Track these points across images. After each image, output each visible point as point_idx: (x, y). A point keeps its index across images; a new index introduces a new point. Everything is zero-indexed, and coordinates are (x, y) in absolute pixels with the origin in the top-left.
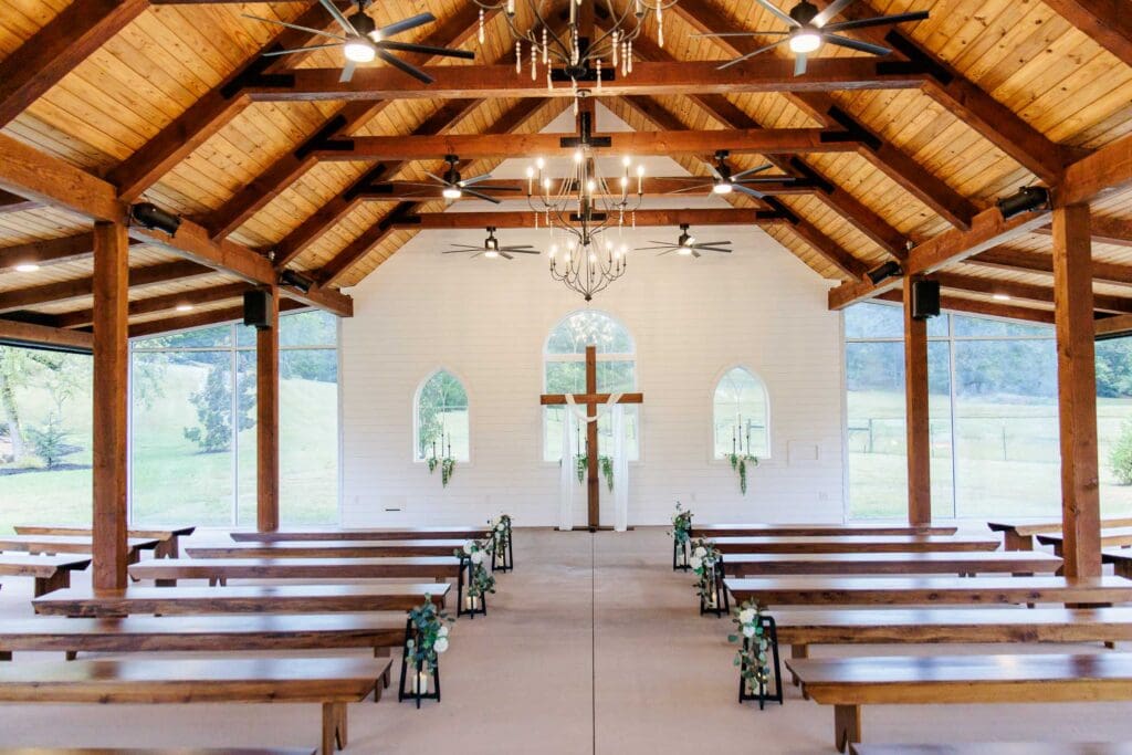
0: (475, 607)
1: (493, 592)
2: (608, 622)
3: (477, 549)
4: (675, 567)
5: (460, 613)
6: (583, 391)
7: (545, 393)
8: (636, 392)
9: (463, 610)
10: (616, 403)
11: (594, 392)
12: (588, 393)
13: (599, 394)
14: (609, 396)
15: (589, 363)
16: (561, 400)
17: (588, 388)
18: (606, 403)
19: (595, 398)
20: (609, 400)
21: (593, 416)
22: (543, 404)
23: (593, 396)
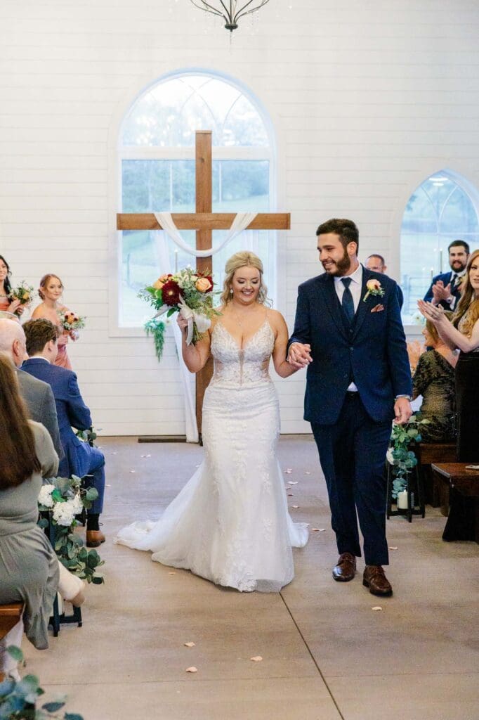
0: (60, 612)
1: (99, 581)
4: (390, 514)
6: (190, 208)
10: (246, 229)
11: (209, 210)
12: (197, 211)
13: (218, 215)
14: (234, 217)
15: (200, 161)
16: (151, 223)
17: (198, 204)
18: (229, 228)
19: (211, 221)
20: (233, 224)
21: (206, 249)
22: (120, 227)
23: (205, 216)
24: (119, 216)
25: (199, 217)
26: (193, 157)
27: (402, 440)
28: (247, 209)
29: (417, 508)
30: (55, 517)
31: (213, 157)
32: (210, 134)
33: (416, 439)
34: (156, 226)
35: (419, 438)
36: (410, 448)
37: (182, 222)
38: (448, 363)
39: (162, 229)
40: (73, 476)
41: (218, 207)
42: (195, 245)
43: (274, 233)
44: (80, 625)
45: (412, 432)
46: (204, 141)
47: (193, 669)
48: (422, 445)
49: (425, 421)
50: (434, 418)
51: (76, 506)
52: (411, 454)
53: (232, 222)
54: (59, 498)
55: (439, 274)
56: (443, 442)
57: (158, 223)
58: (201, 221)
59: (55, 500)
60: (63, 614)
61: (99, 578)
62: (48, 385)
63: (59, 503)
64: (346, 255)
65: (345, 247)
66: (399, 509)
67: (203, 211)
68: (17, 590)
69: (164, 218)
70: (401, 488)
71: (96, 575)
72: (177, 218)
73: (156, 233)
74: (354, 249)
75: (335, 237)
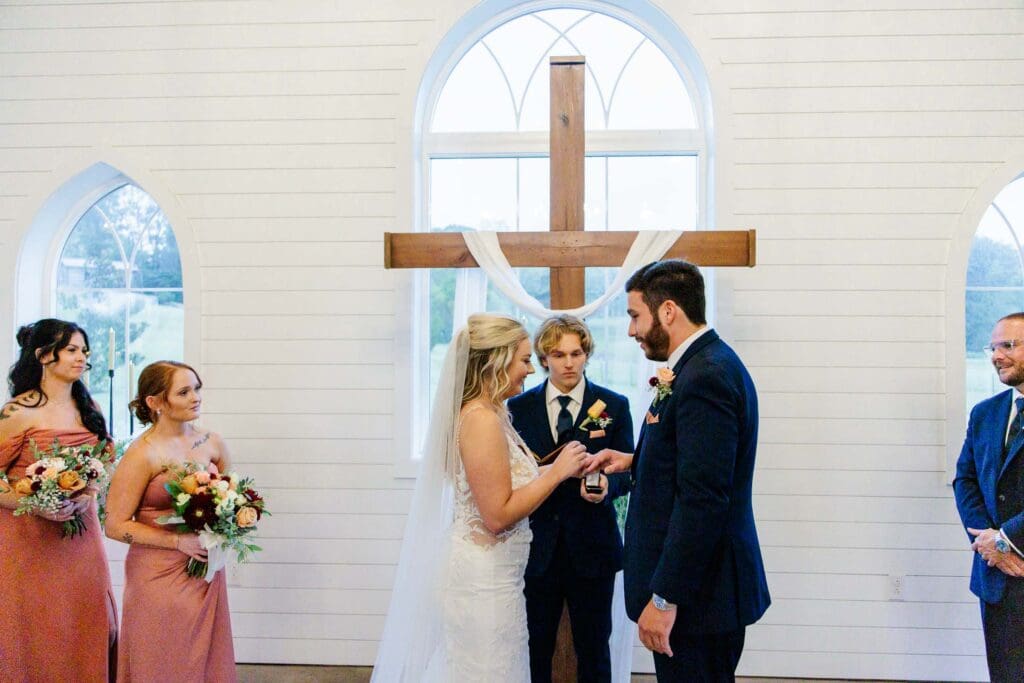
11: (579, 225)
12: (554, 228)
13: (596, 235)
14: (633, 240)
16: (457, 254)
17: (554, 212)
18: (620, 264)
19: (582, 248)
20: (630, 253)
21: (570, 308)
23: (571, 239)
24: (391, 238)
25: (557, 240)
32: (582, 65)
34: (465, 260)
37: (519, 251)
39: (478, 266)
41: (594, 220)
42: (547, 297)
46: (567, 75)
53: (627, 249)
57: (469, 253)
58: (560, 249)
64: (657, 324)
65: (654, 311)
67: (566, 228)
69: (483, 242)
72: (513, 242)
73: (464, 275)
74: (671, 313)
75: (637, 295)
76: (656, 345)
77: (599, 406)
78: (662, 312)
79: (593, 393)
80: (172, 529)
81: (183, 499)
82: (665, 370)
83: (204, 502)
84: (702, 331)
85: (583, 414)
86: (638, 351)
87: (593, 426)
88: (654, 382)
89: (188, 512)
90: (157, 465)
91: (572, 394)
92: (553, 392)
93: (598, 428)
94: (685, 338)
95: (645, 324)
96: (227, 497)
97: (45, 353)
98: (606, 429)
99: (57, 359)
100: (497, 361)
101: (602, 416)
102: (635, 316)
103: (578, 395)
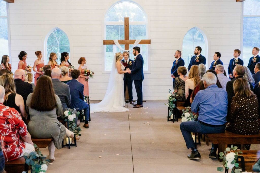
0: (71, 143)
1: (80, 135)
2: (140, 150)
3: (72, 114)
4: (168, 120)
5: (63, 146)
6: (123, 38)
7: (105, 39)
8: (147, 39)
9: (64, 144)
10: (139, 44)
11: (128, 39)
12: (125, 39)
13: (131, 40)
14: (135, 41)
15: (126, 25)
16: (112, 43)
17: (125, 37)
18: (134, 44)
19: (129, 42)
21: (128, 50)
22: (104, 44)
23: (127, 41)
24: (104, 41)
25: (125, 41)
26: (124, 24)
27: (171, 101)
28: (139, 39)
29: (176, 119)
30: (69, 119)
31: (129, 24)
32: (129, 18)
33: (175, 100)
34: (114, 43)
35: (176, 100)
36: (174, 103)
37: (121, 42)
38: (182, 80)
40: (74, 108)
41: (131, 38)
42: (124, 48)
43: (147, 45)
44: (76, 146)
45: (174, 99)
46: (127, 20)
47: (100, 157)
48: (177, 102)
49: (177, 96)
50: (179, 95)
51: (74, 116)
52: (174, 105)
54: (70, 114)
55: (193, 56)
56: (182, 101)
59: (69, 114)
60: (72, 143)
61: (80, 134)
62: (68, 85)
63: (70, 115)
64: (135, 52)
65: (135, 51)
66: (171, 119)
67: (127, 39)
68: (51, 135)
69: (116, 41)
70: (171, 114)
71: (79, 133)
72: (120, 41)
73: (114, 45)
74: (137, 51)
75: (134, 49)
76: (135, 55)
77: (131, 62)
78: (136, 51)
79: (130, 60)
80: (85, 76)
81: (87, 72)
82: (135, 57)
83: (89, 73)
84: (139, 54)
85: (129, 62)
86: (133, 55)
87: (130, 64)
88: (134, 58)
89: (87, 74)
90: (83, 69)
91: (127, 60)
92: (125, 60)
93: (131, 64)
94: (138, 54)
95: (134, 53)
96: (91, 73)
97: (65, 57)
98: (132, 64)
99: (67, 57)
100: (119, 57)
101: (131, 63)
102: (133, 51)
103: (128, 60)
